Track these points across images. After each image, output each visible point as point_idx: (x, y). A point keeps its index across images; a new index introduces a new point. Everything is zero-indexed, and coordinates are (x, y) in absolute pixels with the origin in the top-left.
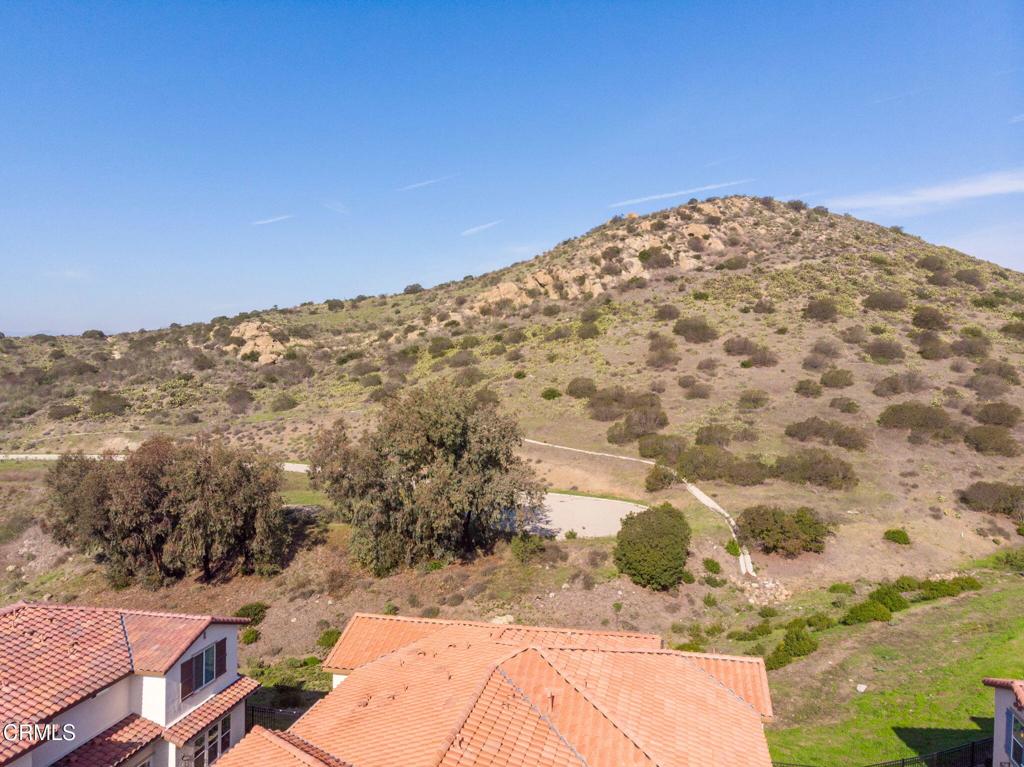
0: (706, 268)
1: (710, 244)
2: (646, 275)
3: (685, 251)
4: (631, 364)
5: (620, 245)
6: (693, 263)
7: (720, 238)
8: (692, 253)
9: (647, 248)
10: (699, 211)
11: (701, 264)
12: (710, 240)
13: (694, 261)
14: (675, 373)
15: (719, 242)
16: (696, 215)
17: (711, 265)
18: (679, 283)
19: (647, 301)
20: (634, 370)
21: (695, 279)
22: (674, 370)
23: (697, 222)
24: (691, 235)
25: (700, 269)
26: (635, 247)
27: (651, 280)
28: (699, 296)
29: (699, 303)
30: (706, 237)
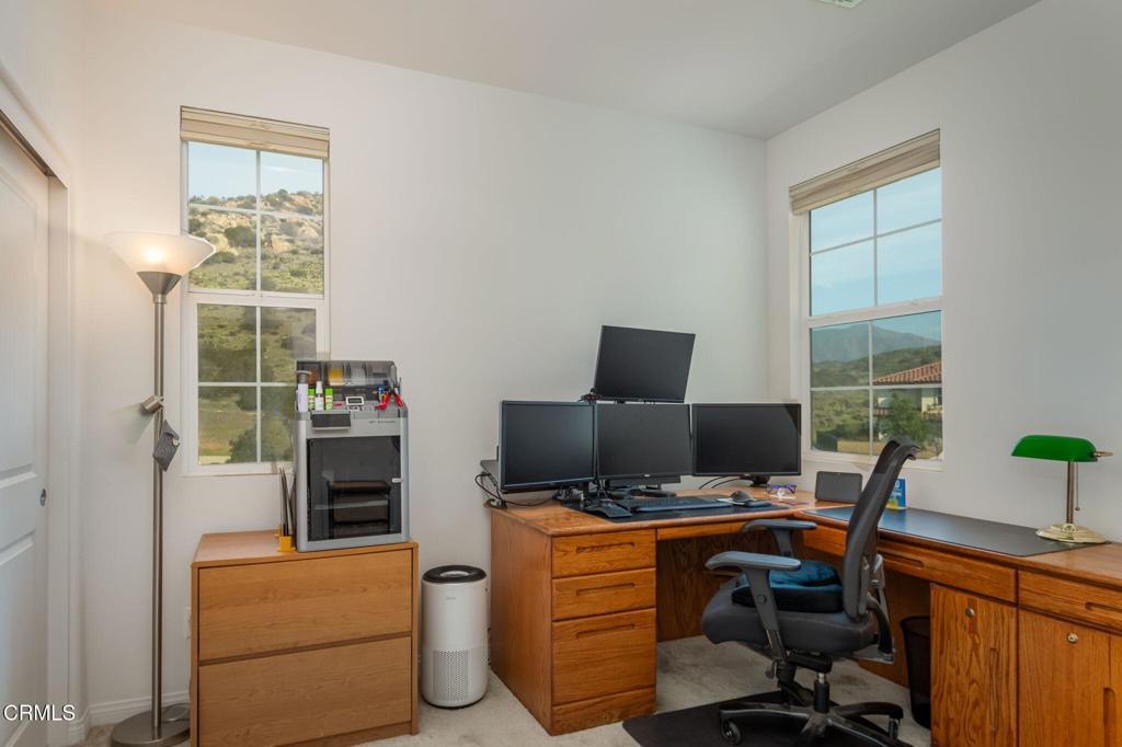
0: (301, 252)
1: (304, 231)
2: (235, 252)
3: (277, 234)
4: (221, 327)
5: (202, 220)
6: (286, 246)
7: (314, 228)
8: (284, 237)
9: (234, 225)
10: (291, 200)
11: (295, 248)
12: (304, 228)
13: (287, 244)
14: (277, 337)
15: (313, 231)
16: (287, 204)
17: (307, 249)
18: (273, 261)
19: (237, 274)
20: (227, 332)
21: (290, 260)
22: (275, 334)
23: (288, 209)
24: (282, 220)
25: (294, 252)
26: (220, 223)
27: (240, 257)
28: (295, 274)
29: (296, 280)
30: (300, 225)
